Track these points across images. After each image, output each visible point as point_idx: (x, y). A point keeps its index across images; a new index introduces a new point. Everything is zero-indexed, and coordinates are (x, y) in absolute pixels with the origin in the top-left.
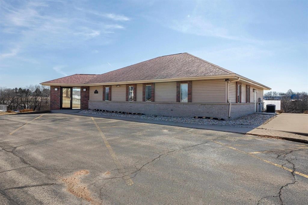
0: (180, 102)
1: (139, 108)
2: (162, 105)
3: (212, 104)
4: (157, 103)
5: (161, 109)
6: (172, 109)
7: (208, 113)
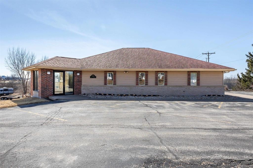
0: (190, 85)
1: (152, 91)
2: (175, 87)
3: (215, 87)
4: (171, 87)
5: (174, 91)
6: (184, 91)
7: (212, 92)
